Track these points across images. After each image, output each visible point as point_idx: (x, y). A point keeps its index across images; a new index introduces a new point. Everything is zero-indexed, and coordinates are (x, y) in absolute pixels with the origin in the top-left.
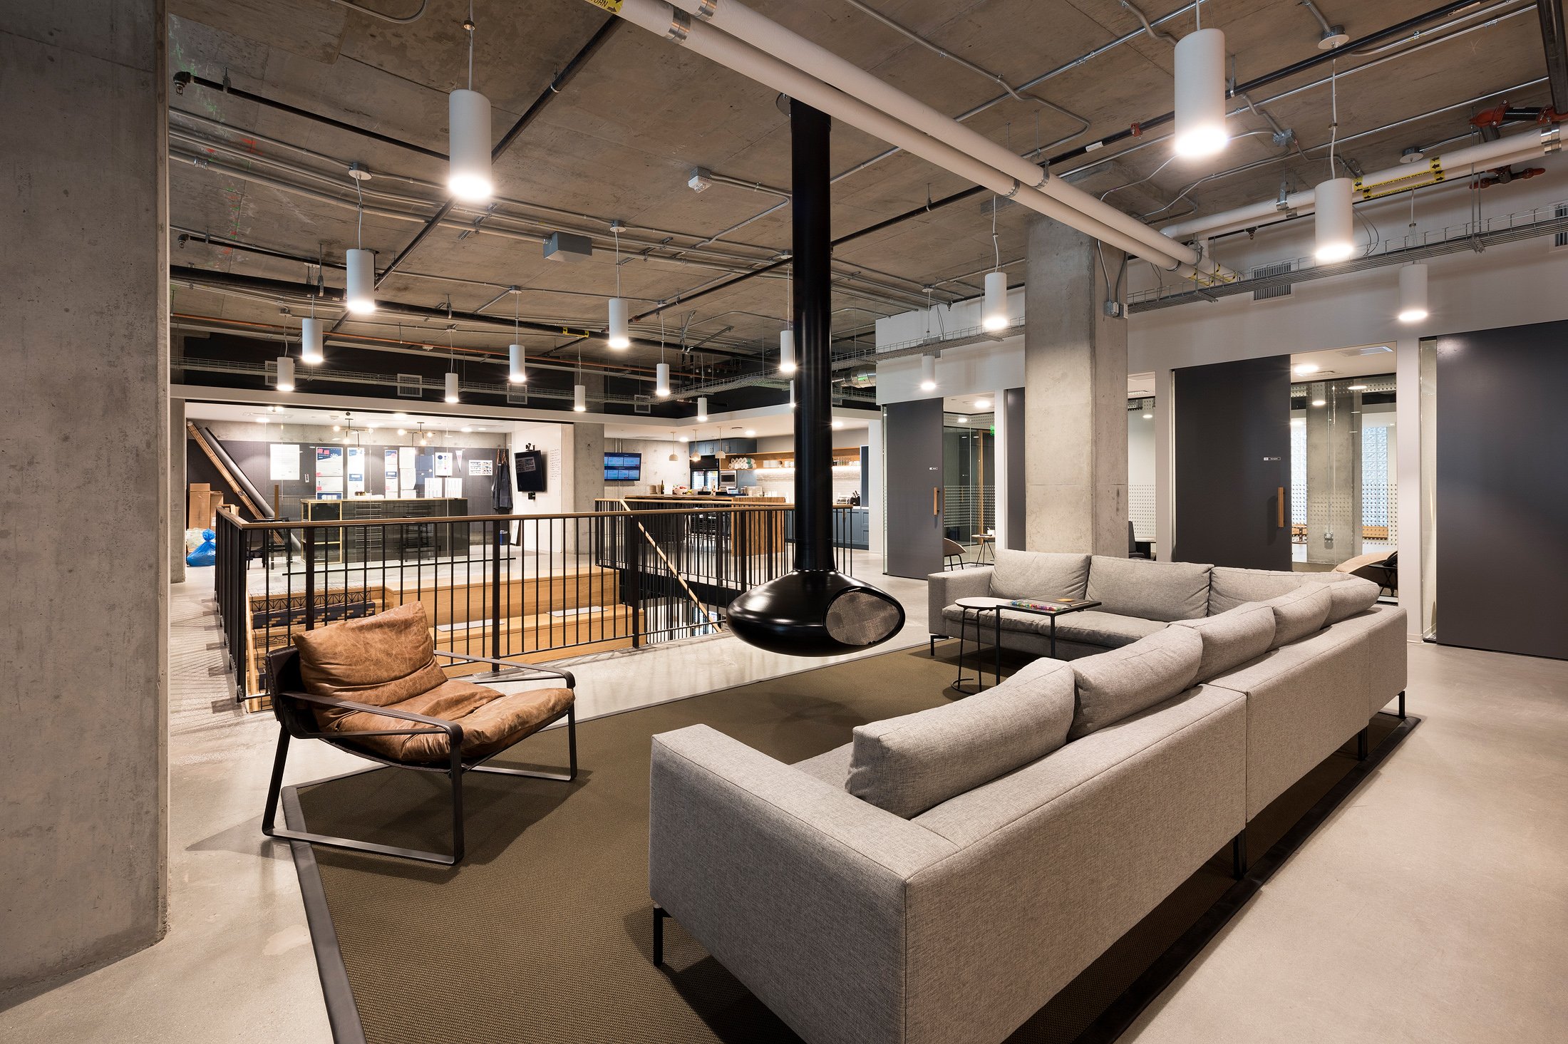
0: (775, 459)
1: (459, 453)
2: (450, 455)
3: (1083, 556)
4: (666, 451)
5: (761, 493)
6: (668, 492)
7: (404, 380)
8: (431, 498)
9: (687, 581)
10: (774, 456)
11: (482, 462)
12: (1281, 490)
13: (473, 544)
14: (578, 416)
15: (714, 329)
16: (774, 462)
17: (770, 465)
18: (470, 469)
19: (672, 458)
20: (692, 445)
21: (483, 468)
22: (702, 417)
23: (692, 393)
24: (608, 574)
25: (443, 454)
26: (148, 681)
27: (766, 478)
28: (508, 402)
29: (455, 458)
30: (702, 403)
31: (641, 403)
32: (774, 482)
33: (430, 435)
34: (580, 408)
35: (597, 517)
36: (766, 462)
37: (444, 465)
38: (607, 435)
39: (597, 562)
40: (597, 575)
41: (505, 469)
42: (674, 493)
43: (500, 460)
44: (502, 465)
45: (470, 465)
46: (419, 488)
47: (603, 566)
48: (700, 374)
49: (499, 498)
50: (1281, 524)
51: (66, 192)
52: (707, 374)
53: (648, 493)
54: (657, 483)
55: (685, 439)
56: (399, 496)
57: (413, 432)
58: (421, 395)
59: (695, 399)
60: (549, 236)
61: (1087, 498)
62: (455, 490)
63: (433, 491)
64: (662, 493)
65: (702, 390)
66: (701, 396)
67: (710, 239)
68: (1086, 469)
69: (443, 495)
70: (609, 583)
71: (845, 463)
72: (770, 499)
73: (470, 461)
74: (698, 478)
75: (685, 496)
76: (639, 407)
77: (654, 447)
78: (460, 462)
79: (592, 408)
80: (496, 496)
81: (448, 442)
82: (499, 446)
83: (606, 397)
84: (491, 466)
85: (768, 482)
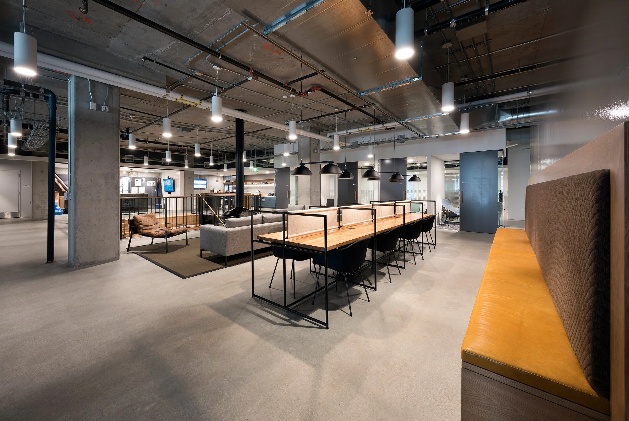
0: (251, 182)
1: (144, 179)
2: (140, 180)
3: (304, 205)
4: (214, 179)
5: (246, 192)
6: (216, 191)
7: (127, 157)
8: (134, 193)
9: (219, 217)
10: (250, 181)
11: (152, 182)
12: (356, 191)
13: (149, 208)
14: (186, 169)
15: (229, 145)
16: (250, 183)
17: (249, 183)
18: (148, 184)
19: (217, 181)
20: (224, 177)
21: (152, 184)
22: (225, 170)
23: (222, 163)
24: (195, 216)
25: (138, 179)
26: (117, 219)
27: (248, 188)
28: (162, 164)
29: (142, 180)
30: (225, 166)
31: (206, 165)
32: (250, 189)
33: (134, 173)
34: (186, 167)
35: (192, 197)
36: (248, 183)
37: (138, 183)
38: (195, 174)
39: (192, 212)
40: (192, 216)
41: (160, 184)
42: (217, 192)
43: (158, 181)
44: (159, 183)
45: (148, 183)
46: (130, 190)
47: (193, 214)
48: (225, 157)
49: (158, 194)
50: (356, 199)
51: (106, 145)
52: (227, 157)
53: (209, 192)
54: (212, 189)
55: (221, 175)
56: (122, 193)
57: (128, 172)
58: (133, 162)
59: (223, 164)
60: (179, 127)
61: (309, 193)
62: (142, 191)
63: (134, 191)
64: (214, 192)
65: (225, 162)
66: (225, 164)
67: (222, 129)
68: (309, 187)
69: (138, 193)
70: (195, 219)
71: (271, 184)
72: (249, 194)
73: (148, 182)
74: (226, 188)
75: (221, 193)
76: (206, 166)
77: (211, 177)
78: (144, 182)
79: (190, 166)
80: (157, 193)
81: (140, 175)
82: (158, 177)
83: (195, 163)
84: (155, 183)
85: (249, 189)
